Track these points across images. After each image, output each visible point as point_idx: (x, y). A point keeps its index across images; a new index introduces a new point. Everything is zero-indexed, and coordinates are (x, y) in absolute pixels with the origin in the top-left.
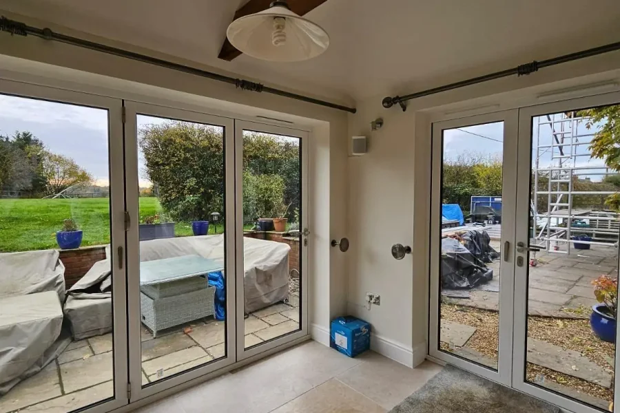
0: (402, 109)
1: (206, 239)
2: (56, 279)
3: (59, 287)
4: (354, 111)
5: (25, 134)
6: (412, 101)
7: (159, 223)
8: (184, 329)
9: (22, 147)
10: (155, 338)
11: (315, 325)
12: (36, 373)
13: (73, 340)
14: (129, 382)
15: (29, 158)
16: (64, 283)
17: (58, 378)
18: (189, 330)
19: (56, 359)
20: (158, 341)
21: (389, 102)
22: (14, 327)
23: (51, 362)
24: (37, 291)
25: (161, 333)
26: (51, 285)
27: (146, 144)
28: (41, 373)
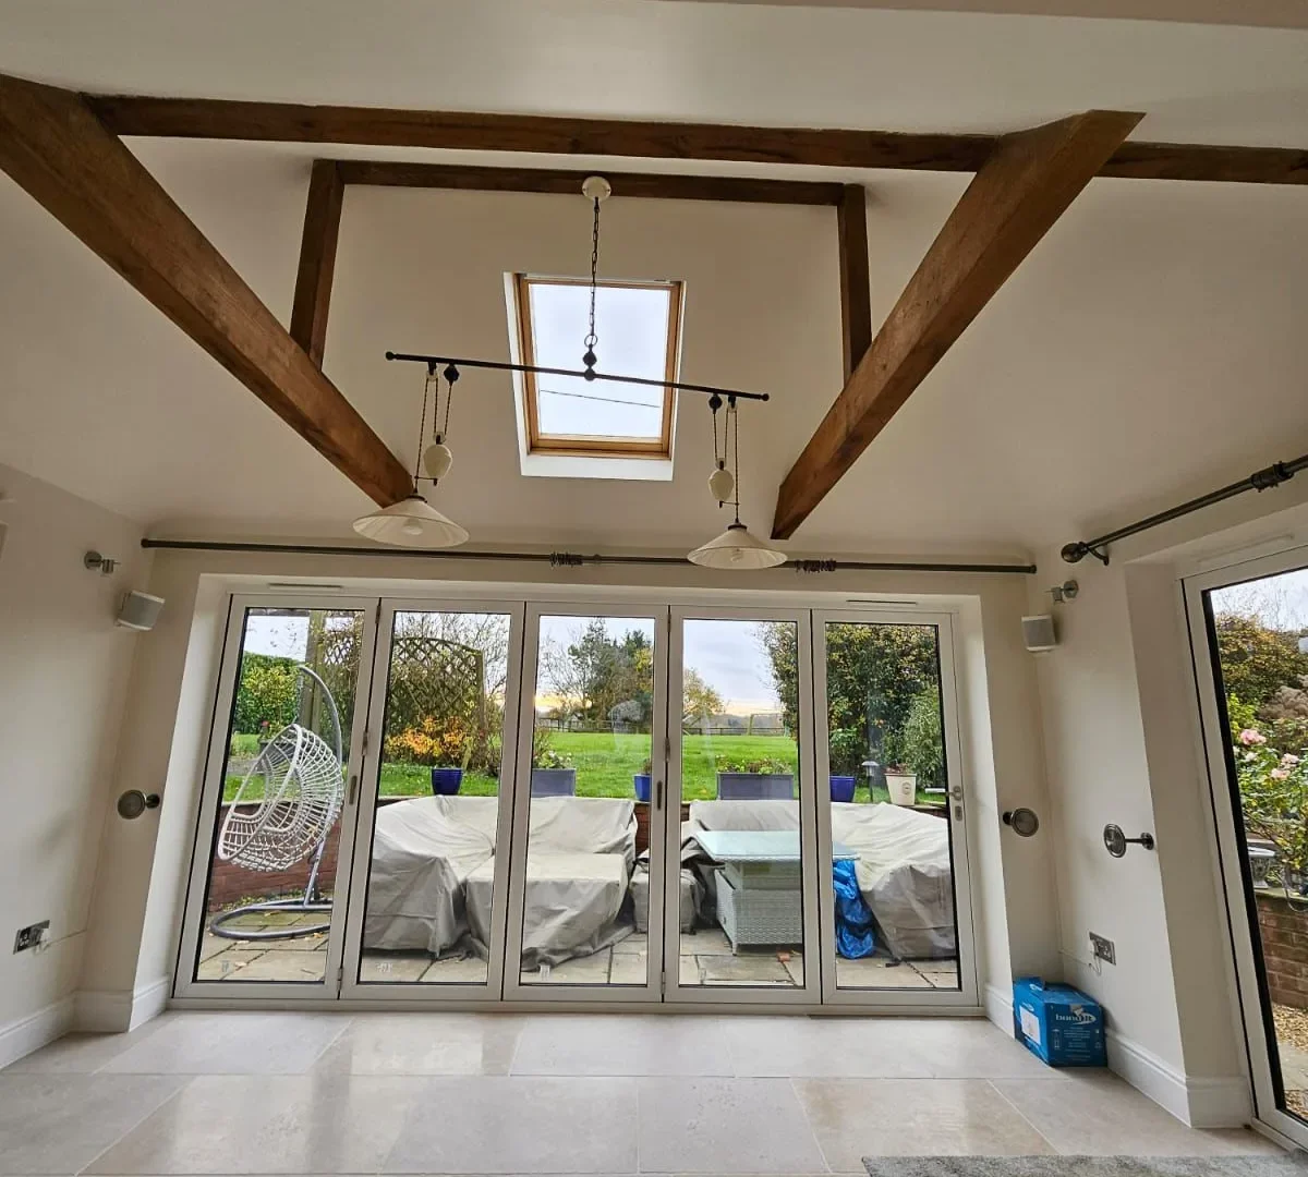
0: (1102, 561)
1: (847, 809)
2: (626, 838)
3: (628, 851)
4: (1032, 569)
5: (636, 633)
6: (1117, 546)
7: (768, 772)
8: (779, 954)
9: (631, 654)
10: (735, 955)
11: (990, 988)
12: (588, 955)
13: (635, 931)
14: (663, 970)
15: (639, 670)
16: (633, 848)
17: (607, 968)
18: (787, 956)
19: (612, 945)
20: (737, 960)
21: (1074, 552)
22: (571, 882)
23: (606, 947)
24: (604, 852)
25: (746, 949)
26: (619, 847)
27: (774, 641)
28: (592, 957)
